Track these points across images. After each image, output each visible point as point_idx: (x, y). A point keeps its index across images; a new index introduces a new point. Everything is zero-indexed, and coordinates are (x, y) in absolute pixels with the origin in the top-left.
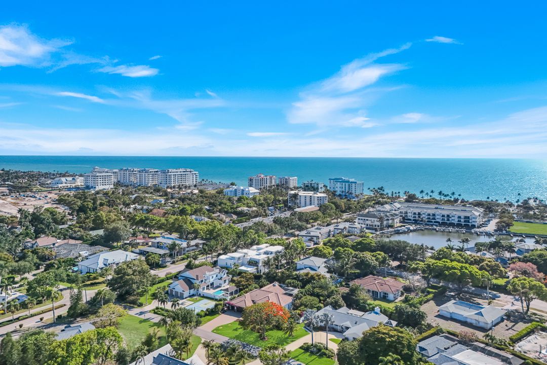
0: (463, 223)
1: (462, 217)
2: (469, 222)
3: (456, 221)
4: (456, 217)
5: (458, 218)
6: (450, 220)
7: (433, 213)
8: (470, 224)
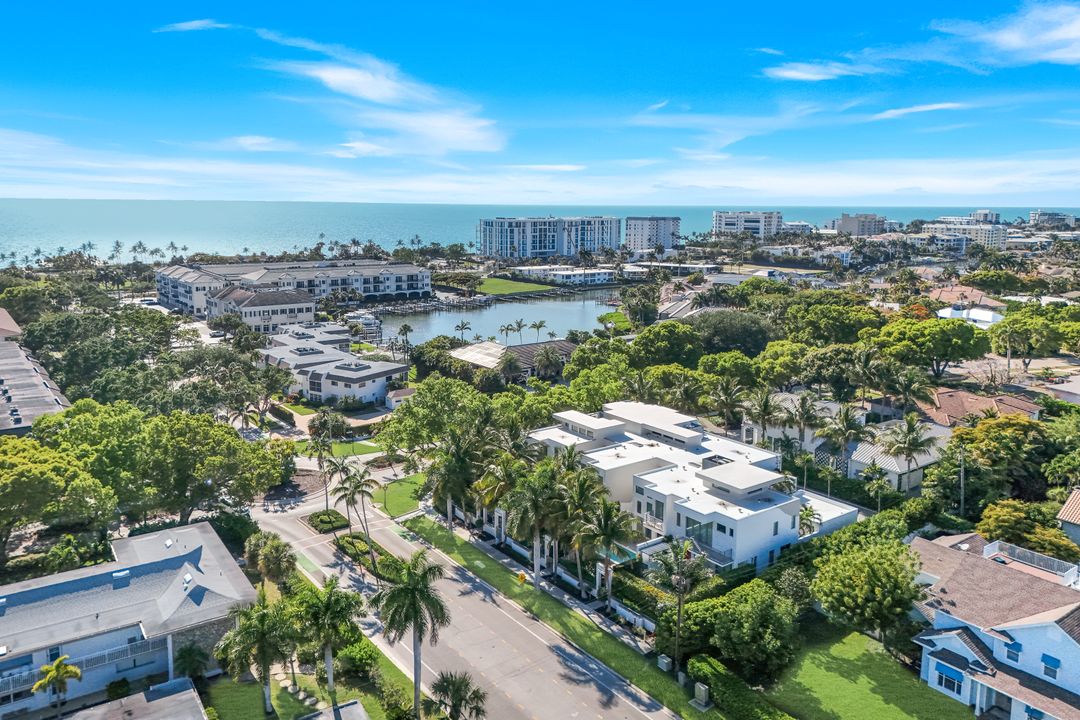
0: (408, 292)
1: (404, 278)
2: (417, 288)
3: (392, 291)
4: (393, 279)
5: (397, 281)
6: (382, 288)
7: (344, 276)
8: (421, 291)
